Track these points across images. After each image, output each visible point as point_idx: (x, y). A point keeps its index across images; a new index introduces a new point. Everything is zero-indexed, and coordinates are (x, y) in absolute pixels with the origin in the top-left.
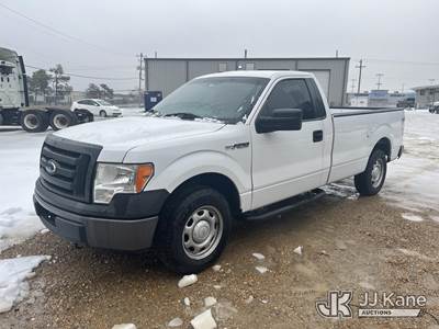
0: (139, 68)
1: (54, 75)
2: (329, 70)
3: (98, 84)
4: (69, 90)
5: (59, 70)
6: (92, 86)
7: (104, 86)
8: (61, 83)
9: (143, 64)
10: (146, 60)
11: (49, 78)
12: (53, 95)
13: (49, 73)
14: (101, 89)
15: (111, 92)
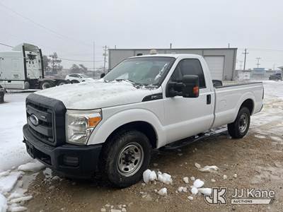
0: (104, 55)
1: (51, 59)
2: (224, 56)
3: (78, 64)
4: (60, 68)
5: (55, 56)
6: (75, 65)
7: (81, 65)
8: (56, 64)
9: (107, 52)
10: (110, 50)
11: (49, 61)
12: (51, 71)
13: (49, 58)
14: (80, 67)
15: (86, 69)
